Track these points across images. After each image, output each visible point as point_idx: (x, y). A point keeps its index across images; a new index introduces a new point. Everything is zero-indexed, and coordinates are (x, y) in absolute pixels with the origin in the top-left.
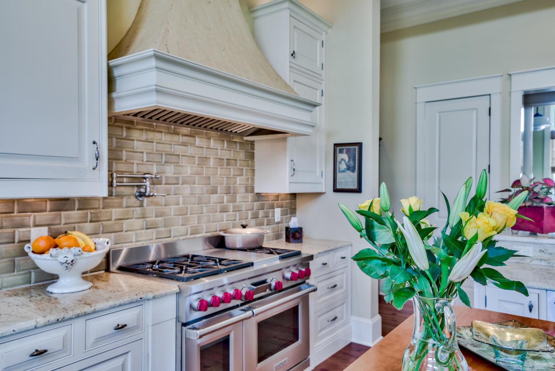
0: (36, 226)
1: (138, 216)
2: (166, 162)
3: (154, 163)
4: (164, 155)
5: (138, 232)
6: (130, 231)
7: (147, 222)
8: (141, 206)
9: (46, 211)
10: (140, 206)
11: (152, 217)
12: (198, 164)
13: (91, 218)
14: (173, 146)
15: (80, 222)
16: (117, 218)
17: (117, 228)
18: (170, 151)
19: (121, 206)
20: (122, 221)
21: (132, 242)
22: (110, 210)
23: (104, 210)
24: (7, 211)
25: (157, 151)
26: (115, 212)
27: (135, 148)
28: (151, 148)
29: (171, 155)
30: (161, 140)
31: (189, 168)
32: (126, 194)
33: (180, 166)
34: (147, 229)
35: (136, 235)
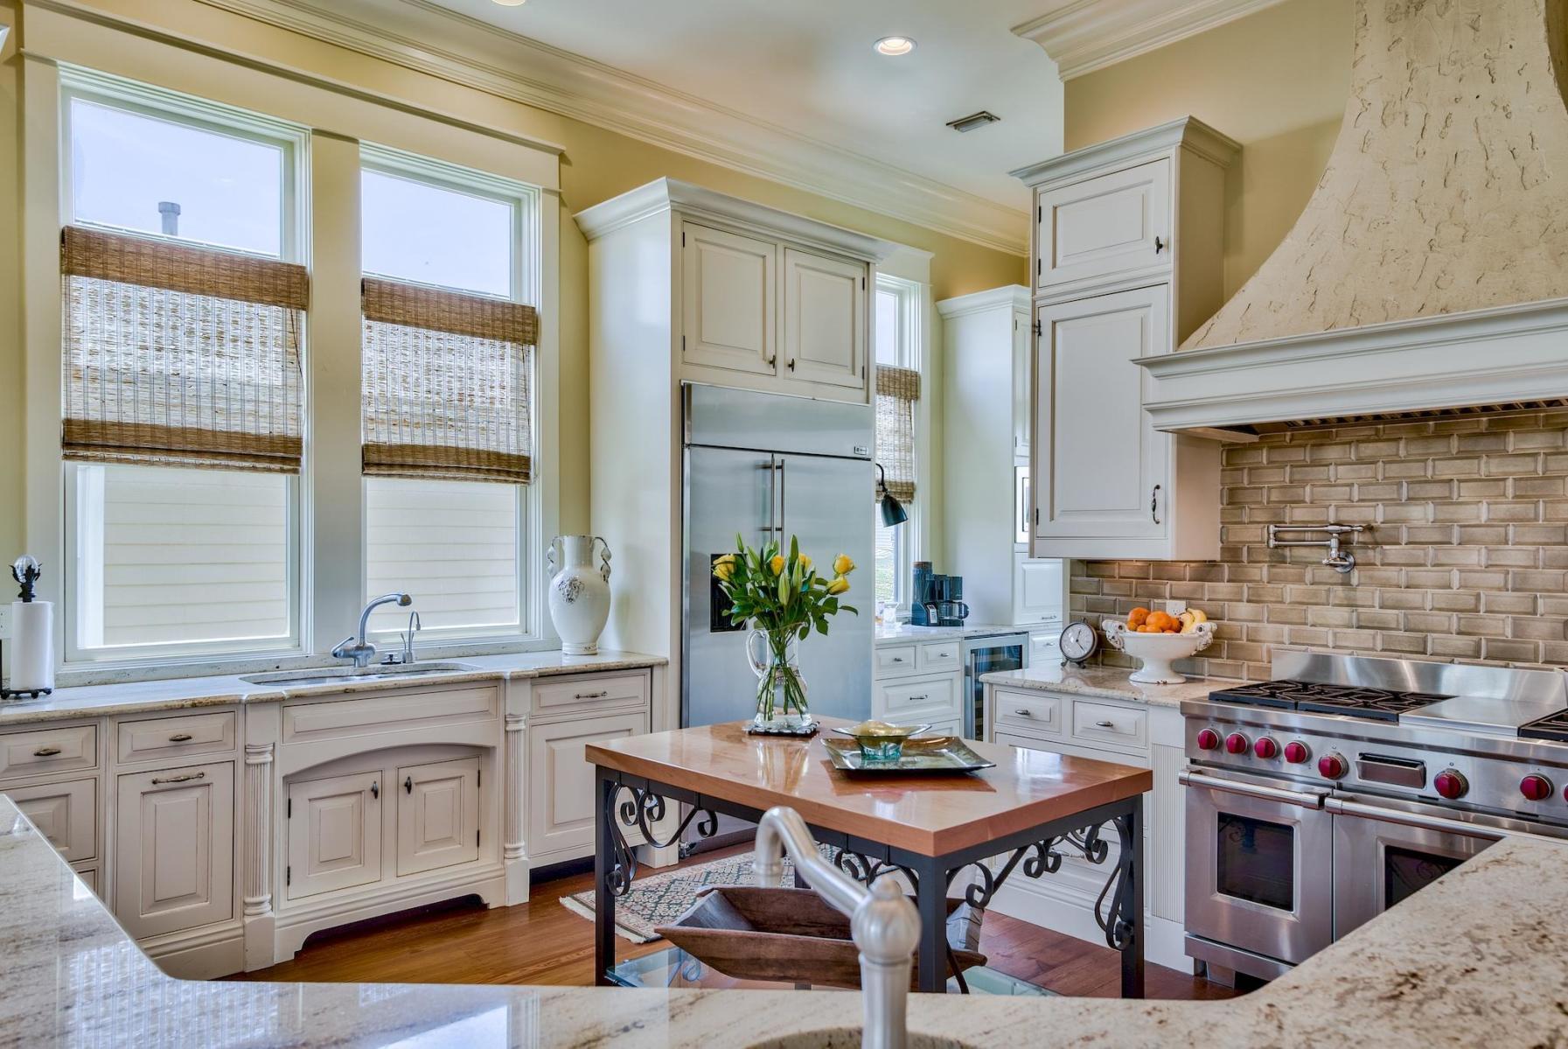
0: (1172, 598)
1: (1337, 602)
2: (1409, 499)
3: (1380, 503)
4: (1405, 485)
5: (1338, 630)
6: (1321, 625)
7: (1358, 614)
8: (1346, 583)
9: (1185, 580)
10: (1342, 584)
11: (1374, 607)
12: (1515, 497)
13: (1248, 596)
14: (1430, 463)
15: (1231, 600)
16: (1293, 600)
17: (1294, 616)
18: (1423, 474)
19: (1301, 580)
20: (1305, 607)
21: (1327, 646)
22: (1281, 586)
23: (1269, 585)
24: (1142, 576)
25: (1385, 478)
26: (1291, 589)
27: (1332, 479)
28: (1370, 474)
29: (1427, 482)
30: (1397, 455)
31: (1485, 506)
32: (1311, 560)
33: (1452, 504)
34: (1359, 627)
35: (1335, 634)
